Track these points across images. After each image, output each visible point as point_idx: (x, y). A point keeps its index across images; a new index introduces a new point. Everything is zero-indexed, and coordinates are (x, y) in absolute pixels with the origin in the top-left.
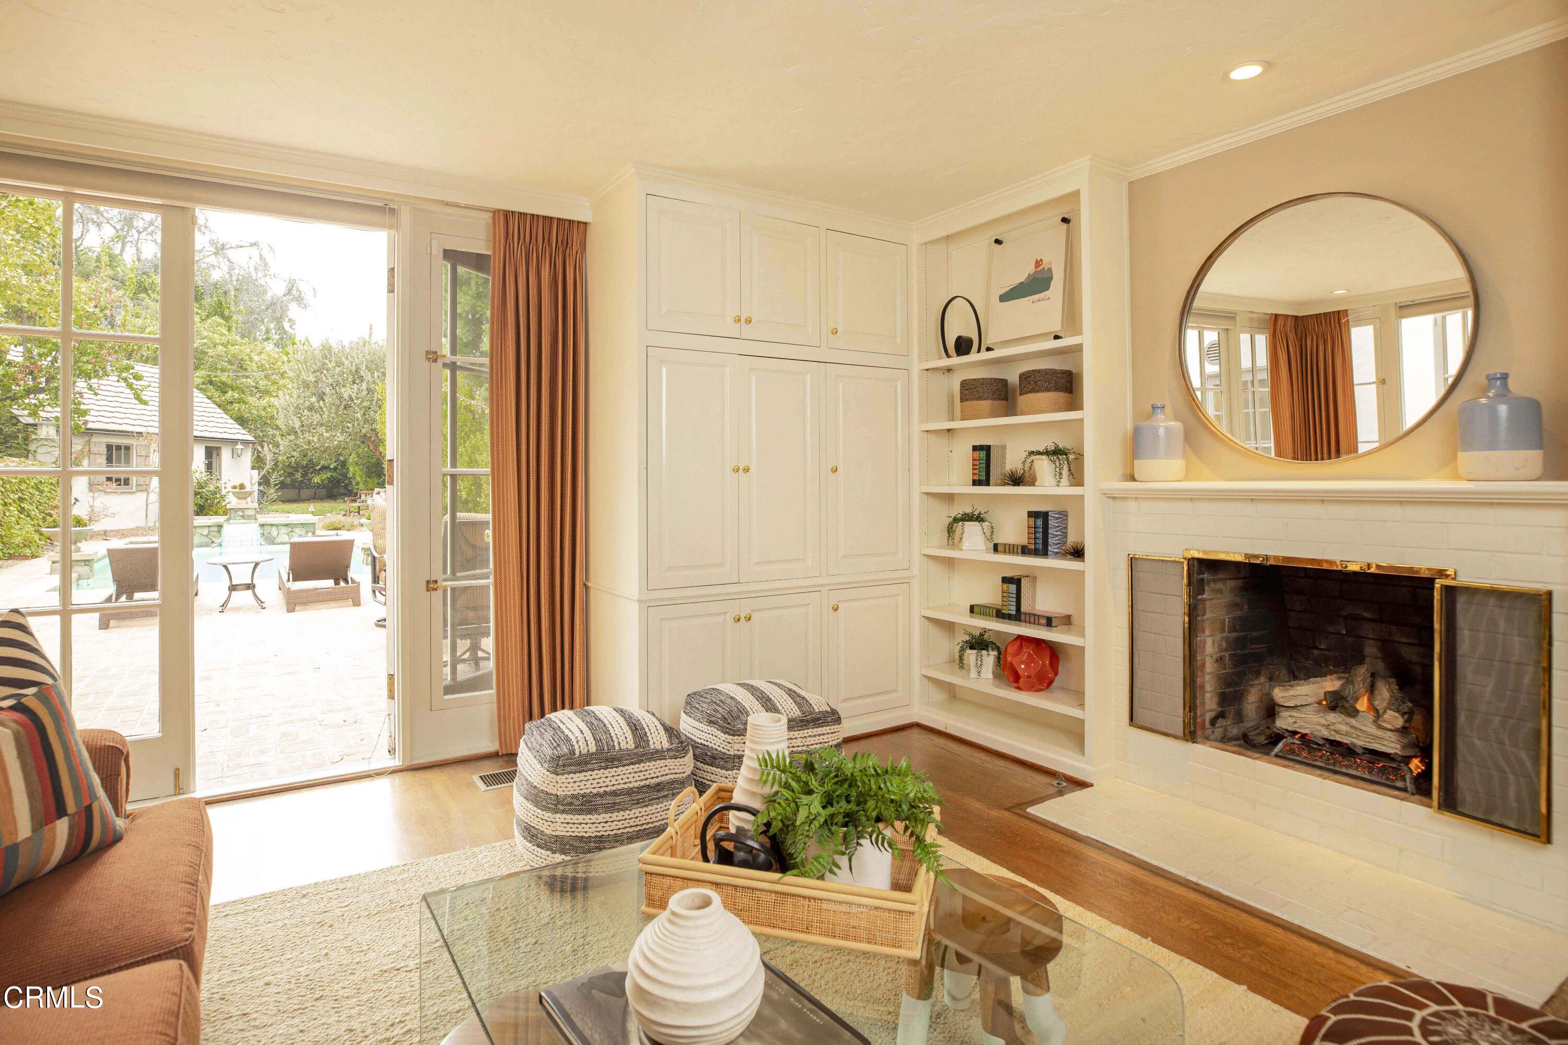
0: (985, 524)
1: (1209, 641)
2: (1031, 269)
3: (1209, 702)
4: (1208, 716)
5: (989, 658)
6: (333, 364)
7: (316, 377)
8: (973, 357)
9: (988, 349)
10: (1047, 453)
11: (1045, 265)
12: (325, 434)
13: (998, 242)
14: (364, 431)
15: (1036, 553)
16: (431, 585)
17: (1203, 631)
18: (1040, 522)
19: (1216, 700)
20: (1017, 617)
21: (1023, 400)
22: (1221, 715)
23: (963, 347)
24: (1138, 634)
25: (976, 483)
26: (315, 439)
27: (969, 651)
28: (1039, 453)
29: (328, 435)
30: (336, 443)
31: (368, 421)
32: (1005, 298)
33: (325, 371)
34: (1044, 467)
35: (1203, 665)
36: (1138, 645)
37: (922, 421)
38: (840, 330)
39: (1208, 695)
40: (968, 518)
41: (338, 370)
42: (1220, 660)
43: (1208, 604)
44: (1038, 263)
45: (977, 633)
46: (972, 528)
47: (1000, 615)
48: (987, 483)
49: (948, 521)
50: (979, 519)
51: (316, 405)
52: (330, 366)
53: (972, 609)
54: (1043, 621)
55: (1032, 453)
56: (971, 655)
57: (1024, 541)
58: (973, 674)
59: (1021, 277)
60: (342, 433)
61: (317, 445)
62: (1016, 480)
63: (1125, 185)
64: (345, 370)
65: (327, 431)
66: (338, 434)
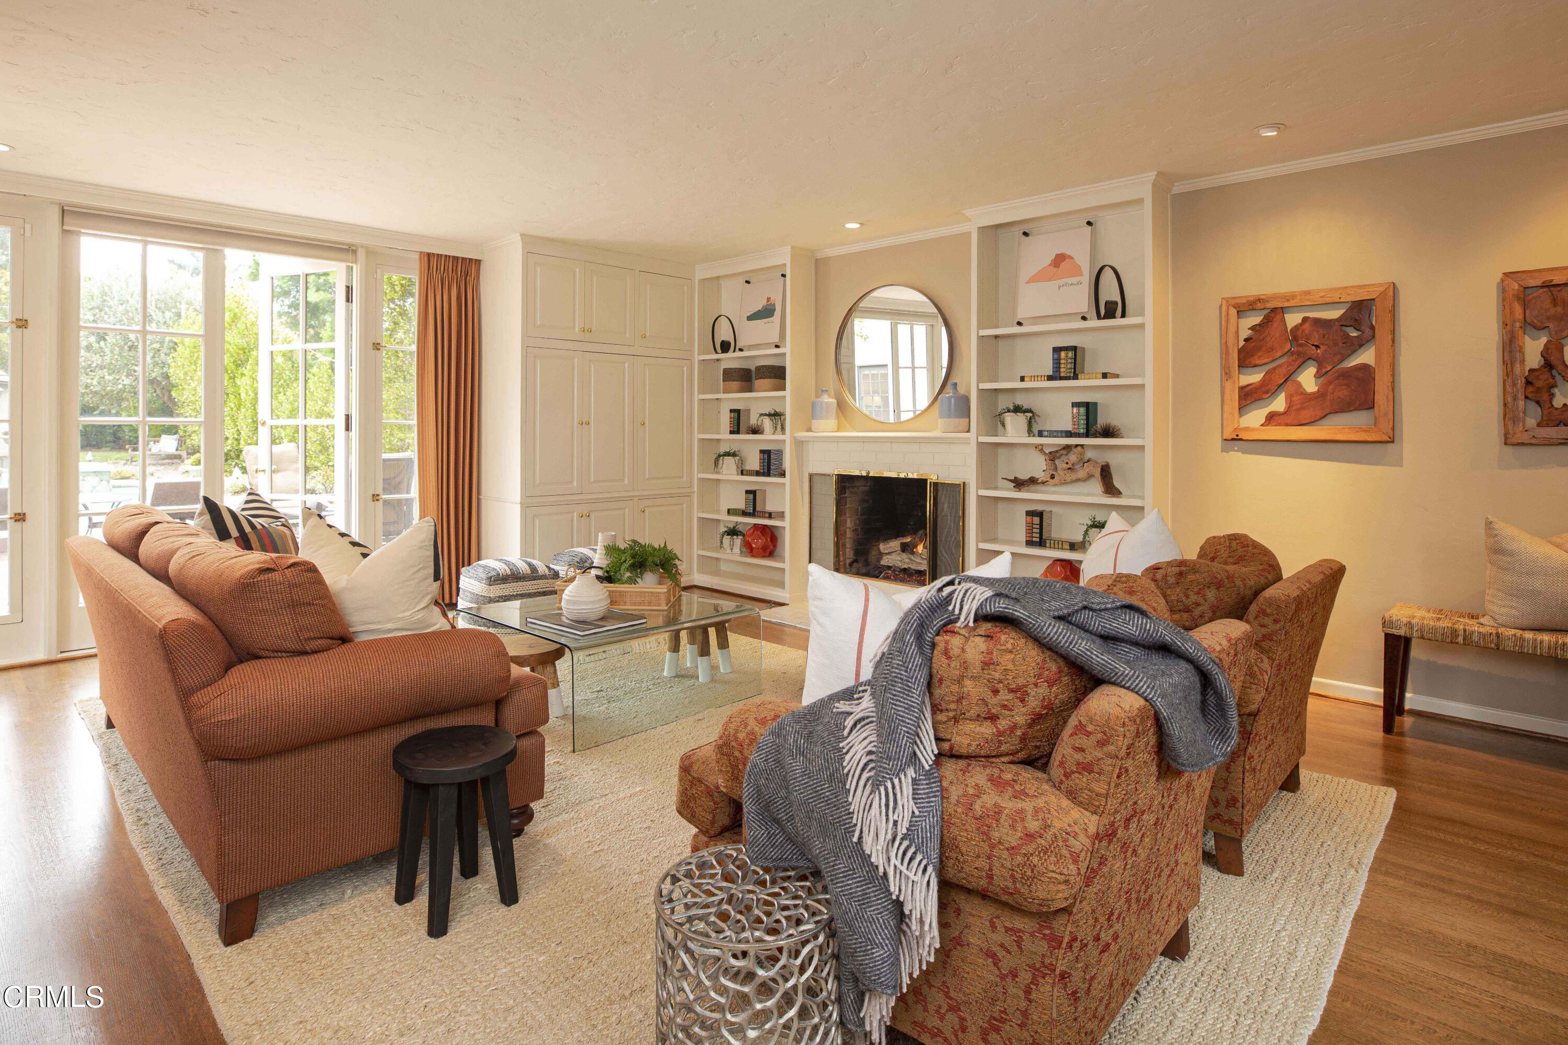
0: (737, 458)
1: (849, 520)
2: (764, 302)
3: (849, 554)
4: (848, 561)
5: (738, 541)
6: (116, 302)
7: (95, 315)
8: (730, 354)
9: (741, 350)
10: (769, 415)
11: (772, 301)
12: (107, 377)
13: (747, 282)
14: (154, 375)
15: (763, 474)
16: (375, 497)
17: (845, 514)
18: (766, 456)
19: (852, 553)
20: (753, 514)
21: (758, 383)
22: (855, 561)
23: (725, 347)
24: (814, 519)
25: (732, 432)
26: (95, 382)
27: (725, 537)
28: (766, 415)
29: (111, 378)
30: (120, 386)
31: (158, 364)
32: (750, 318)
33: (107, 309)
34: (767, 423)
35: (845, 533)
36: (814, 525)
37: (699, 393)
38: (648, 334)
39: (848, 550)
40: (728, 454)
41: (121, 308)
42: (855, 530)
43: (848, 500)
44: (769, 299)
45: (731, 526)
46: (729, 460)
47: (744, 514)
48: (738, 432)
49: (715, 456)
50: (734, 455)
51: (96, 346)
52: (111, 303)
53: (729, 511)
54: (767, 515)
55: (762, 415)
56: (727, 539)
57: (757, 468)
58: (729, 551)
59: (759, 307)
60: (127, 376)
61: (97, 389)
62: (756, 431)
63: (813, 262)
64: (129, 309)
65: (109, 374)
66: (123, 378)
